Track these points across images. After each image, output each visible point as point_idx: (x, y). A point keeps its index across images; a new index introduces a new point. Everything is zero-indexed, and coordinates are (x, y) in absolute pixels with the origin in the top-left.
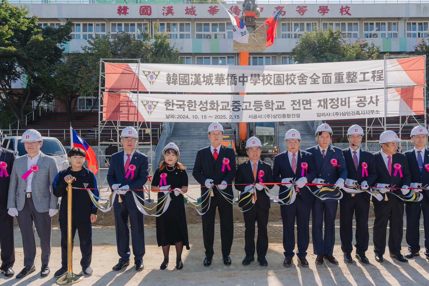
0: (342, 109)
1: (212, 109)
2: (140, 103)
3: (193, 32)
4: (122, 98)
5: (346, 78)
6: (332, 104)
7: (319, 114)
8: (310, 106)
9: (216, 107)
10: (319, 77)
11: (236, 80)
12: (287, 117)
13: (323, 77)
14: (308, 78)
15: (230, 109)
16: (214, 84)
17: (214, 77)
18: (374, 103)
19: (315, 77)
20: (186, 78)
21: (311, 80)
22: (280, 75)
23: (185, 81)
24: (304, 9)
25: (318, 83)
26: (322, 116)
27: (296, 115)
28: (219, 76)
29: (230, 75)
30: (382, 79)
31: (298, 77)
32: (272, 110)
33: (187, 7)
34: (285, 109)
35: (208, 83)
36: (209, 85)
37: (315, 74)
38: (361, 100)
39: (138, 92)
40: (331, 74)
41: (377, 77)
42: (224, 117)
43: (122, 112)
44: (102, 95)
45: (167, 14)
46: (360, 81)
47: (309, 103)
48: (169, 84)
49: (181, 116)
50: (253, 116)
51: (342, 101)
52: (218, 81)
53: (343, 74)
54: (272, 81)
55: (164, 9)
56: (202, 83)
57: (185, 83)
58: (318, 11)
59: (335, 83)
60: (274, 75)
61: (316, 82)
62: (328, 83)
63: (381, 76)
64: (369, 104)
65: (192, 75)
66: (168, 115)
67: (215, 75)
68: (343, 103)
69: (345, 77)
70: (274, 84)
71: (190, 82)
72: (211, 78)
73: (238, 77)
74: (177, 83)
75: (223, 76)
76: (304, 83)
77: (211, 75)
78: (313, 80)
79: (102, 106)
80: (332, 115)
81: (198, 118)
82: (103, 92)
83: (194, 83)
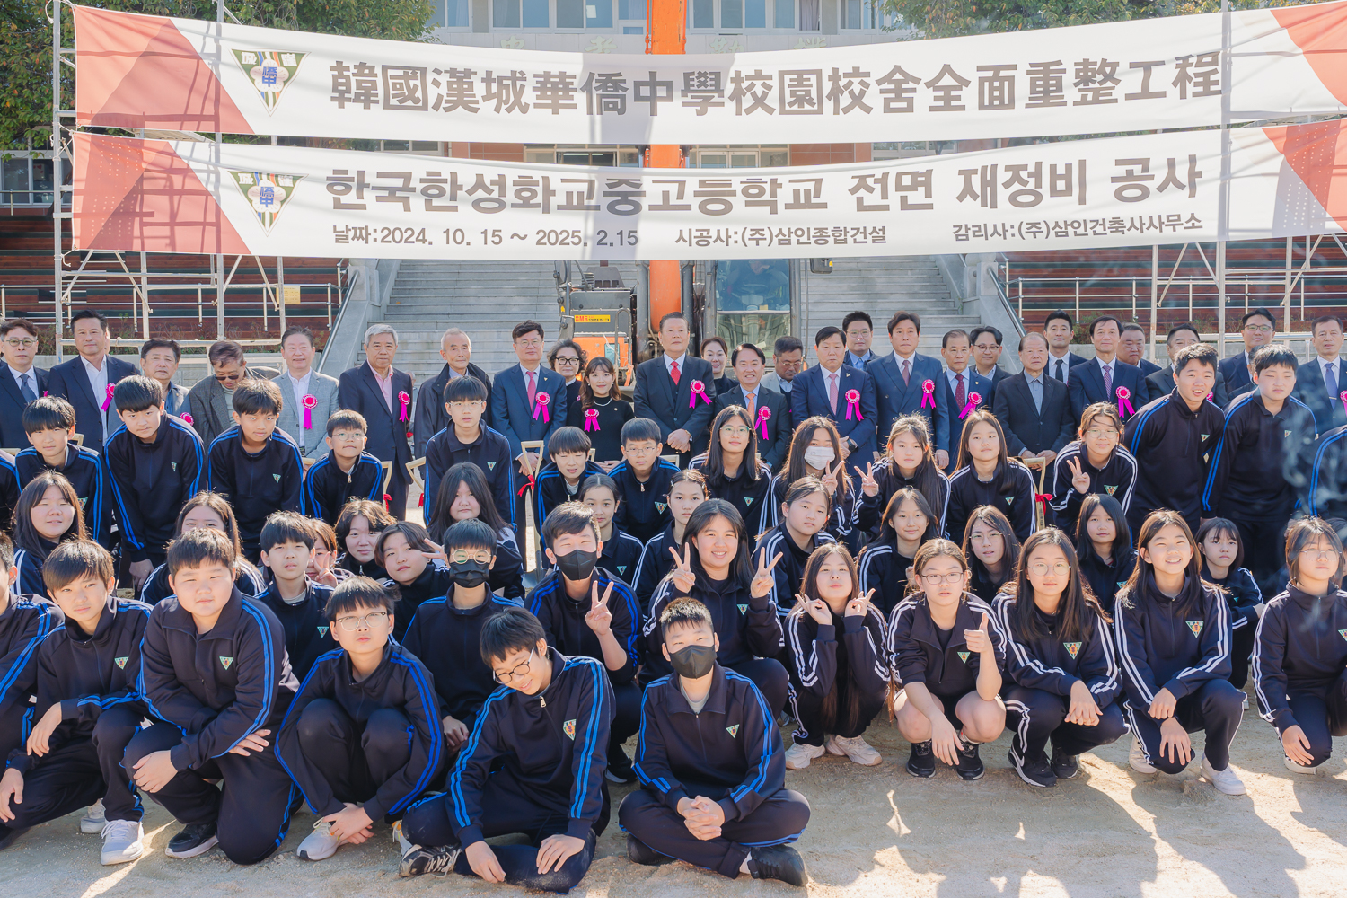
0: (1055, 209)
1: (526, 204)
2: (226, 177)
4: (149, 156)
5: (1076, 85)
6: (1017, 187)
7: (964, 228)
8: (928, 194)
9: (539, 199)
10: (967, 83)
11: (621, 92)
12: (831, 239)
13: (982, 81)
14: (921, 87)
15: (597, 208)
16: (531, 107)
17: (531, 82)
18: (1182, 187)
19: (947, 80)
20: (412, 83)
21: (931, 93)
22: (805, 76)
23: (412, 97)
25: (962, 108)
26: (974, 236)
27: (869, 230)
28: (552, 80)
29: (596, 77)
30: (1213, 88)
31: (879, 82)
32: (774, 211)
34: (824, 206)
35: (506, 102)
36: (509, 110)
37: (947, 69)
38: (1130, 173)
39: (219, 136)
40: (1014, 67)
41: (1195, 80)
42: (576, 240)
43: (151, 214)
44: (66, 146)
46: (1129, 97)
47: (921, 184)
48: (341, 106)
49: (397, 233)
50: (695, 233)
51: (1054, 176)
52: (548, 97)
53: (1064, 71)
54: (773, 100)
56: (481, 105)
57: (410, 103)
59: (1028, 106)
60: (782, 74)
61: (953, 103)
62: (1002, 106)
63: (1213, 78)
64: (1161, 189)
65: (437, 71)
66: (341, 228)
67: (535, 76)
68: (1061, 185)
69: (1069, 78)
70: (783, 112)
71: (432, 101)
72: (519, 83)
73: (630, 85)
74: (377, 102)
75: (567, 80)
76: (904, 105)
77: (518, 75)
78: (941, 93)
79: (66, 188)
80: (1013, 235)
81: (468, 244)
82: (71, 132)
83: (446, 102)
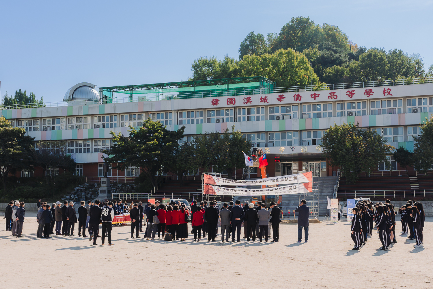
2: (215, 189)
3: (267, 114)
24: (353, 92)
26: (276, 193)
27: (267, 193)
33: (261, 97)
43: (210, 192)
44: (203, 186)
45: (247, 103)
46: (290, 180)
49: (228, 193)
55: (244, 99)
58: (365, 94)
66: (224, 193)
82: (204, 184)
